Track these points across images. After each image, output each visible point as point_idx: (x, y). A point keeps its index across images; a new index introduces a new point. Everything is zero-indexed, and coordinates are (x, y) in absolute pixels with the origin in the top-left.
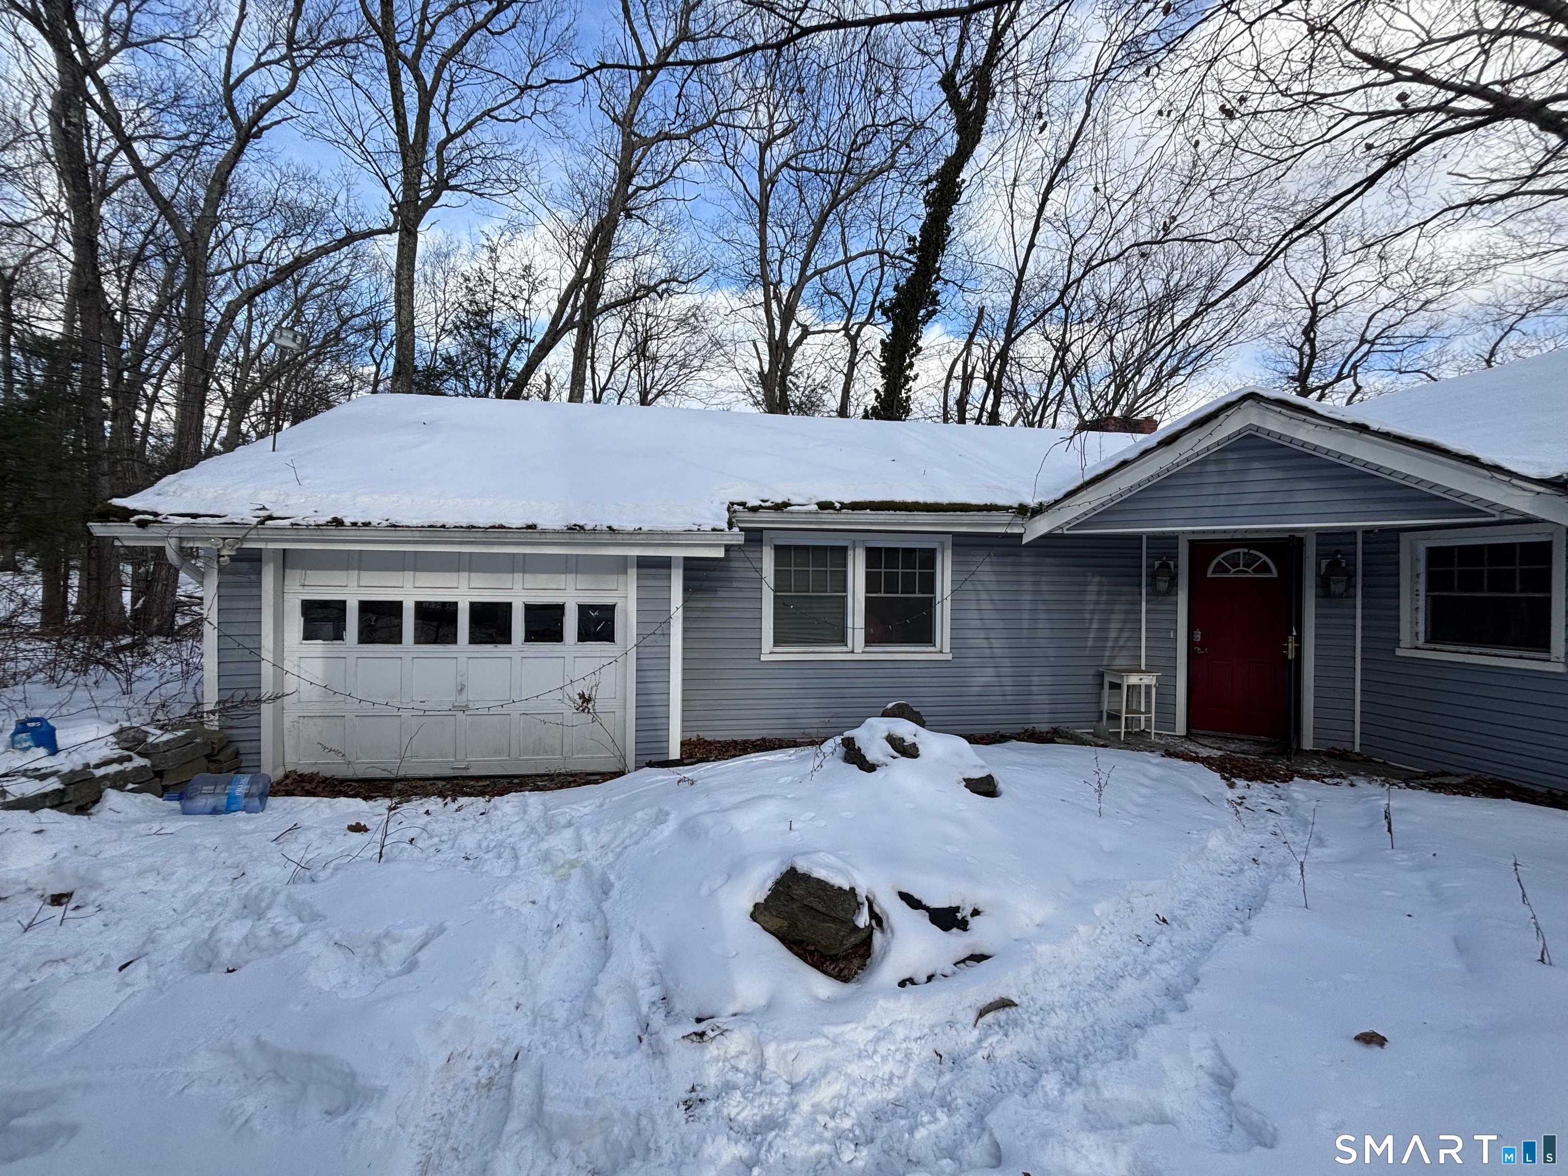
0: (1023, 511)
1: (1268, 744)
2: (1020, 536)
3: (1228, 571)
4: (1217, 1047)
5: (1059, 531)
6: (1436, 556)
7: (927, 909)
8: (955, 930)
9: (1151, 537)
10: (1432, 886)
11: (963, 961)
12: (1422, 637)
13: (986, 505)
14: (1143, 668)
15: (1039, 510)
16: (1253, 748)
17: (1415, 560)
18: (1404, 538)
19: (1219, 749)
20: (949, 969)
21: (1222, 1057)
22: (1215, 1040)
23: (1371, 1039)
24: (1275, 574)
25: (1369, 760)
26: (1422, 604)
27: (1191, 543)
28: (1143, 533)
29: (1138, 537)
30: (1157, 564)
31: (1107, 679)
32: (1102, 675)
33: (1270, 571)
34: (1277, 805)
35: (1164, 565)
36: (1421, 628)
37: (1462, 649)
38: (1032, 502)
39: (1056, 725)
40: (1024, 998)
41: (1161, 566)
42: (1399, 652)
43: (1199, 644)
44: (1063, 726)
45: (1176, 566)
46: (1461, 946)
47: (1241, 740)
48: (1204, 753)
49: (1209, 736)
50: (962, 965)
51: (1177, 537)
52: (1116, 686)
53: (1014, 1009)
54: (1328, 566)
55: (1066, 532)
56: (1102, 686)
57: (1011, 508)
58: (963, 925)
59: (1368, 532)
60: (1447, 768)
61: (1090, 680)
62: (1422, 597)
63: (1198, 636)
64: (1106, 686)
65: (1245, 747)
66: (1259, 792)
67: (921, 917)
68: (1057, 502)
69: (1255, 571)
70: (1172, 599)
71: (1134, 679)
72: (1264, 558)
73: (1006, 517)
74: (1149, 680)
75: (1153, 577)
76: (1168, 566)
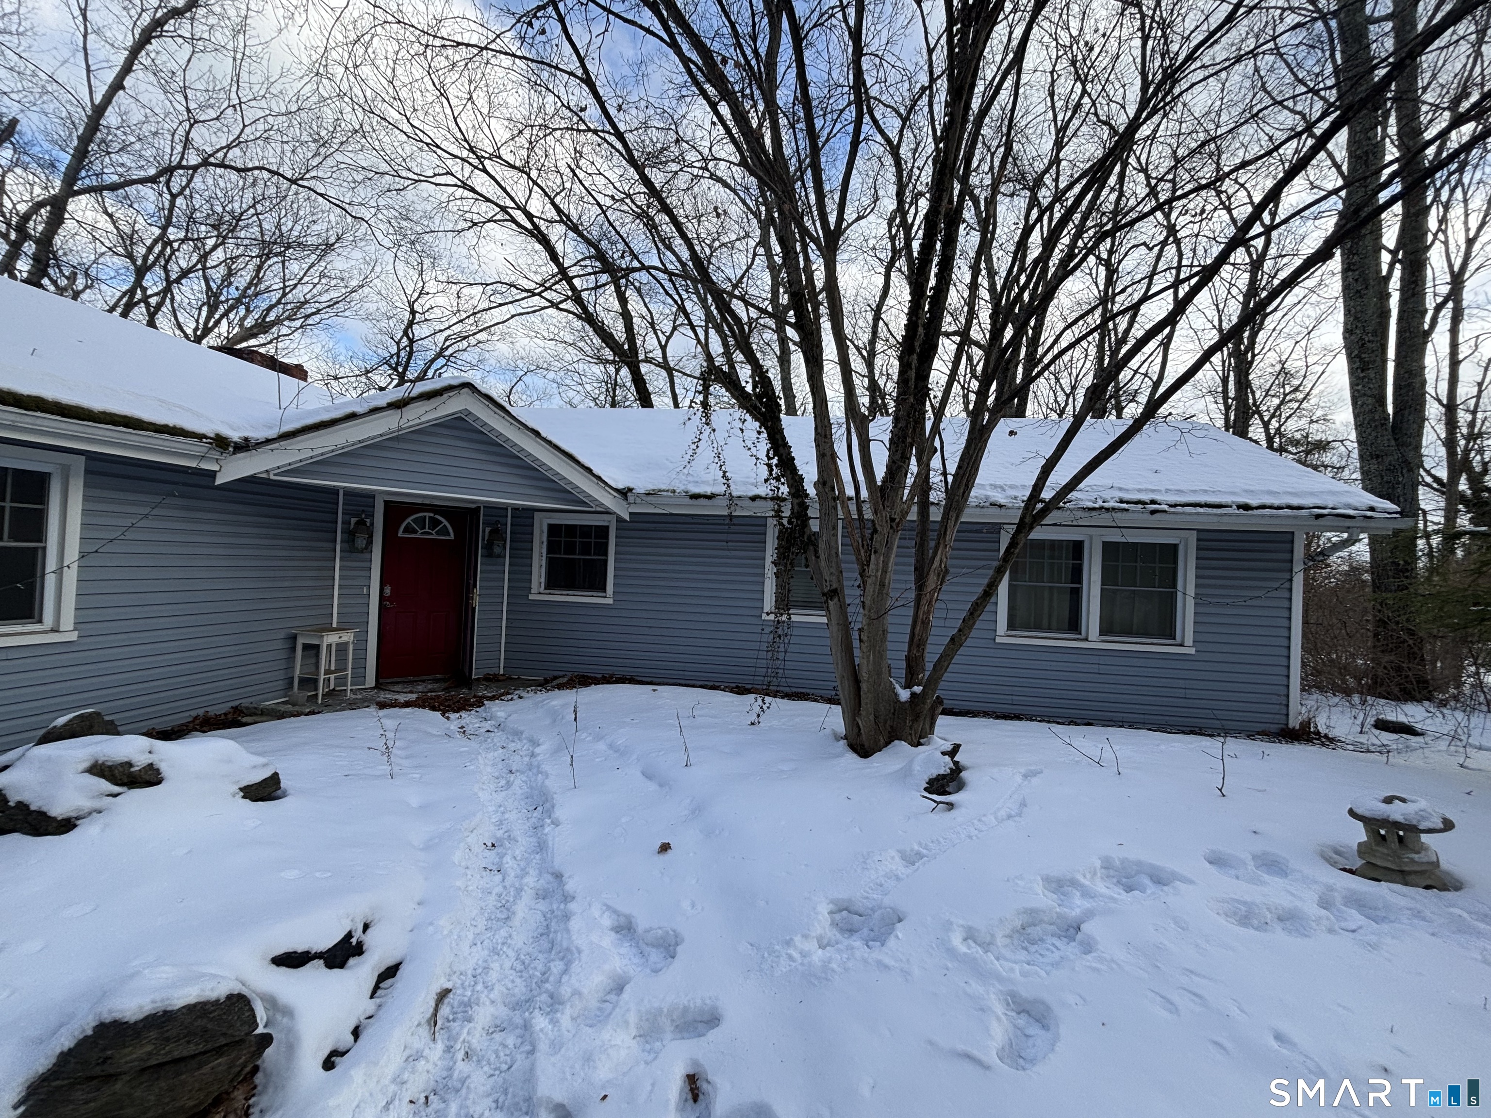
0: (221, 443)
1: (443, 680)
2: (213, 474)
3: (415, 532)
4: (608, 907)
5: (264, 476)
6: (553, 529)
7: (319, 956)
8: (352, 961)
9: (348, 493)
10: (611, 746)
11: (377, 988)
12: (543, 585)
13: (166, 426)
14: (335, 625)
15: (245, 446)
16: (436, 686)
17: (542, 532)
18: (537, 515)
19: (411, 692)
20: (370, 1006)
21: (615, 912)
22: (605, 905)
23: (665, 848)
24: (452, 537)
25: (510, 678)
26: (544, 563)
27: (387, 503)
28: (340, 487)
29: (335, 491)
30: (353, 520)
31: (300, 641)
32: (294, 638)
33: (449, 534)
34: (487, 725)
35: (361, 523)
36: (543, 580)
37: (571, 593)
38: (235, 436)
39: (236, 703)
40: (454, 978)
41: (357, 523)
42: (531, 597)
43: (388, 599)
44: (245, 703)
45: (372, 524)
46: (648, 775)
47: (423, 681)
48: (402, 698)
49: (397, 683)
50: (379, 992)
51: (374, 497)
52: (313, 650)
53: (451, 995)
54: (490, 532)
55: (272, 477)
56: (293, 649)
57: (204, 436)
58: (359, 950)
59: (515, 509)
60: (556, 673)
61: (279, 645)
62: (544, 558)
63: (388, 591)
64: (299, 648)
65: (430, 686)
66: (469, 718)
67: (315, 970)
68: (268, 441)
69: (437, 533)
70: (367, 556)
71: (332, 639)
72: (445, 522)
73: (200, 448)
74: (347, 637)
75: (350, 536)
76: (364, 523)
